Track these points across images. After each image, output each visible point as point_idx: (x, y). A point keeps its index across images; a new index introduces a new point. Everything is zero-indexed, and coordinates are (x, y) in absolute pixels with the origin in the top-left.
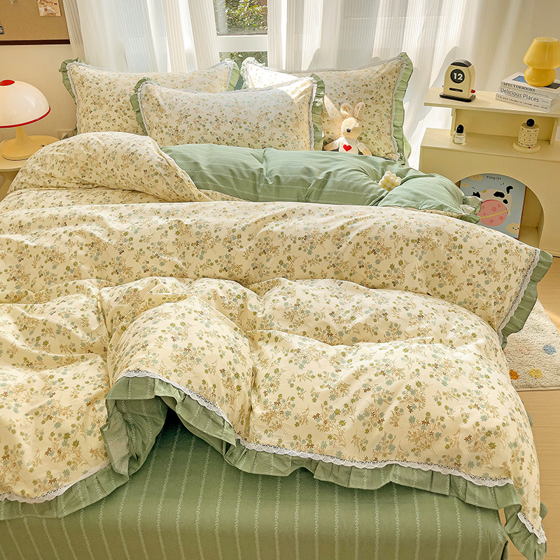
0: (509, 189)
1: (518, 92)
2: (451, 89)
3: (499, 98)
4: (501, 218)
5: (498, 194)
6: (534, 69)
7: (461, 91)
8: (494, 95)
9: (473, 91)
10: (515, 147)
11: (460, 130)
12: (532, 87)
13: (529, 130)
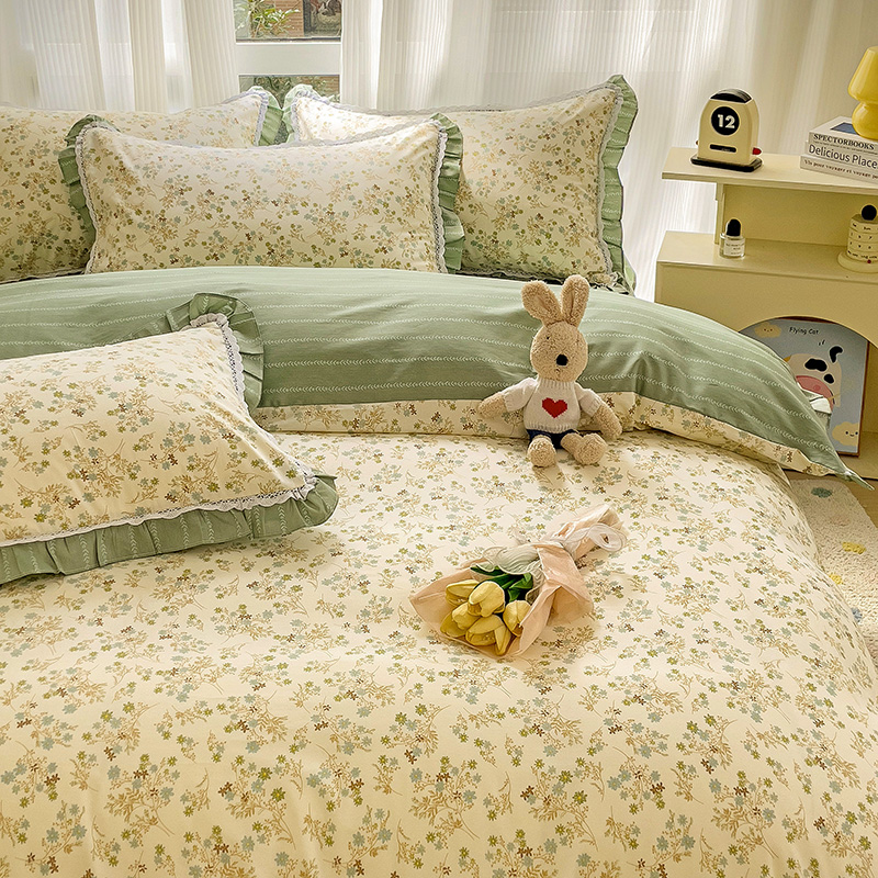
0: (835, 352)
1: (842, 150)
2: (713, 147)
3: (807, 165)
5: (813, 364)
6: (871, 107)
7: (733, 150)
8: (796, 159)
9: (757, 151)
10: (841, 259)
11: (734, 229)
12: (867, 142)
13: (868, 226)
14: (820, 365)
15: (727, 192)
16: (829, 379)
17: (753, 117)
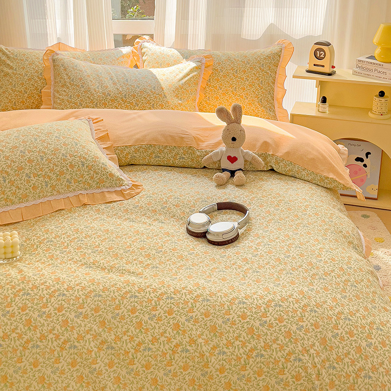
0: (368, 154)
1: (370, 67)
2: (314, 65)
3: (355, 73)
4: (362, 180)
6: (382, 48)
7: (323, 66)
8: (351, 72)
9: (333, 67)
10: (370, 114)
11: (324, 100)
13: (381, 99)
15: (321, 84)
16: (365, 166)
17: (332, 52)
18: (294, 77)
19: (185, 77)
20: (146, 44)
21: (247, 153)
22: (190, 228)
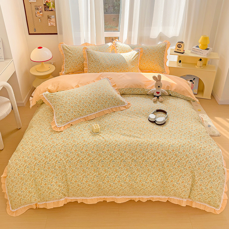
0: (194, 79)
1: (197, 51)
2: (177, 50)
3: (191, 52)
4: (192, 88)
5: (191, 81)
6: (202, 44)
7: (181, 50)
8: (190, 51)
9: (184, 50)
10: (196, 67)
11: (180, 62)
12: (201, 50)
13: (200, 62)
14: (192, 81)
15: (179, 57)
16: (193, 83)
17: (184, 45)
18: (170, 54)
19: (134, 57)
20: (117, 43)
21: (163, 90)
22: (150, 119)
